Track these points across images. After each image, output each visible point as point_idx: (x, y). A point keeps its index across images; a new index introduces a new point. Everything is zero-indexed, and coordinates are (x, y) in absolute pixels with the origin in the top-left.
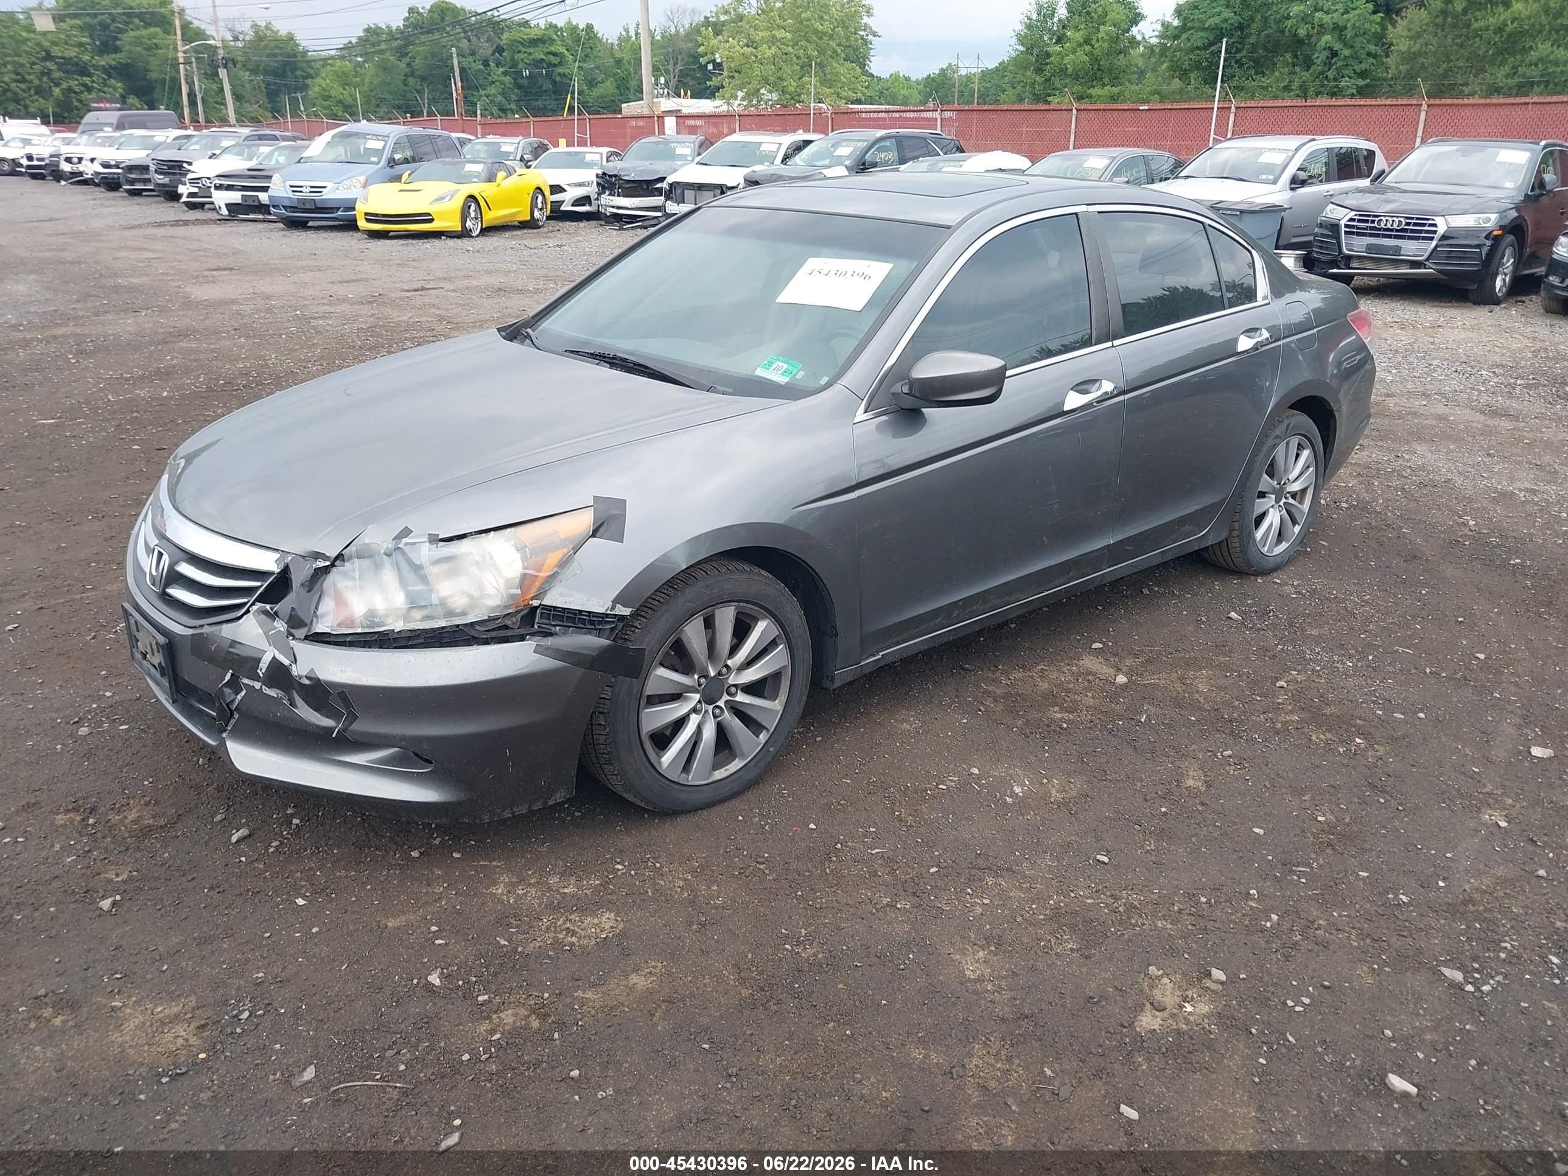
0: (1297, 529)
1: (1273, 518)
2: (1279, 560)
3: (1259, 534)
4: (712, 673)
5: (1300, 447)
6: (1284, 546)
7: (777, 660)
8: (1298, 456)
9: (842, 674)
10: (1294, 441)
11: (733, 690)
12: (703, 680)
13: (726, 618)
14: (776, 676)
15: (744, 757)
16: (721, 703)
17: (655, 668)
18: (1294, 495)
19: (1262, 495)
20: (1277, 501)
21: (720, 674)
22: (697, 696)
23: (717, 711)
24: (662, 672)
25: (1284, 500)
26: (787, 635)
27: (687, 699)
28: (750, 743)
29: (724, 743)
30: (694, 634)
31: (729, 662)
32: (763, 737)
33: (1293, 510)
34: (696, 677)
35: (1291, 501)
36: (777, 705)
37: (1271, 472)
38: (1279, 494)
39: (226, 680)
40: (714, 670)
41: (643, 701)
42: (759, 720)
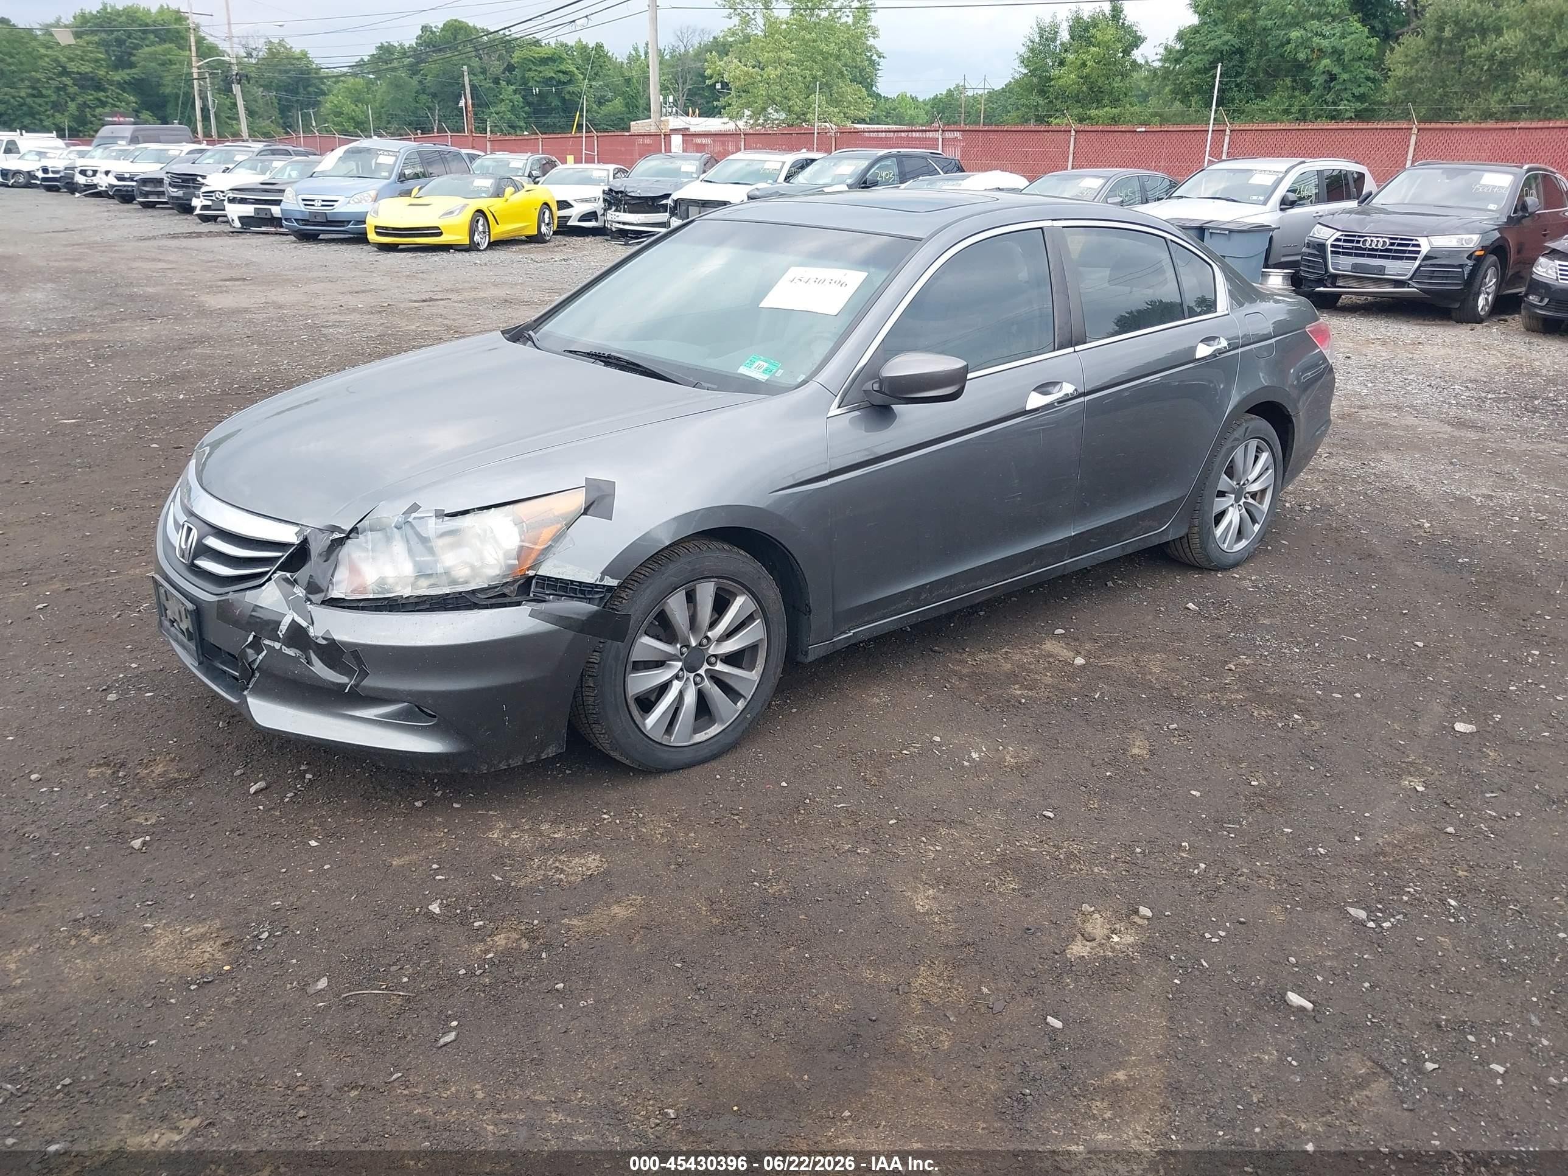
0: (1257, 527)
1: (1233, 516)
2: (1239, 556)
3: (1219, 531)
4: (694, 644)
5: (1259, 450)
6: (1243, 543)
7: (754, 633)
8: (1256, 458)
9: (815, 649)
10: (1253, 444)
11: (713, 659)
12: (685, 650)
13: (706, 592)
14: (753, 648)
15: (722, 722)
16: (702, 672)
17: (640, 636)
18: (1254, 496)
19: (1222, 494)
20: (1237, 500)
21: (700, 644)
22: (679, 664)
23: (698, 679)
24: (646, 640)
25: (1243, 500)
26: (763, 610)
27: (670, 666)
28: (728, 710)
29: (704, 709)
30: (676, 606)
31: (709, 634)
32: (741, 705)
33: (1252, 509)
34: (679, 646)
35: (1250, 500)
36: (754, 676)
37: (1230, 473)
38: (1239, 494)
39: (249, 641)
40: (695, 640)
41: (629, 667)
42: (737, 687)
